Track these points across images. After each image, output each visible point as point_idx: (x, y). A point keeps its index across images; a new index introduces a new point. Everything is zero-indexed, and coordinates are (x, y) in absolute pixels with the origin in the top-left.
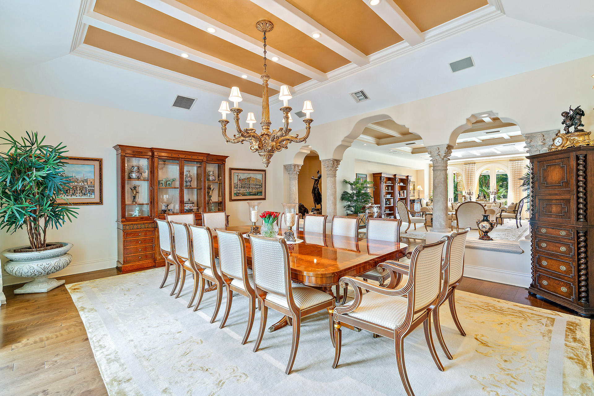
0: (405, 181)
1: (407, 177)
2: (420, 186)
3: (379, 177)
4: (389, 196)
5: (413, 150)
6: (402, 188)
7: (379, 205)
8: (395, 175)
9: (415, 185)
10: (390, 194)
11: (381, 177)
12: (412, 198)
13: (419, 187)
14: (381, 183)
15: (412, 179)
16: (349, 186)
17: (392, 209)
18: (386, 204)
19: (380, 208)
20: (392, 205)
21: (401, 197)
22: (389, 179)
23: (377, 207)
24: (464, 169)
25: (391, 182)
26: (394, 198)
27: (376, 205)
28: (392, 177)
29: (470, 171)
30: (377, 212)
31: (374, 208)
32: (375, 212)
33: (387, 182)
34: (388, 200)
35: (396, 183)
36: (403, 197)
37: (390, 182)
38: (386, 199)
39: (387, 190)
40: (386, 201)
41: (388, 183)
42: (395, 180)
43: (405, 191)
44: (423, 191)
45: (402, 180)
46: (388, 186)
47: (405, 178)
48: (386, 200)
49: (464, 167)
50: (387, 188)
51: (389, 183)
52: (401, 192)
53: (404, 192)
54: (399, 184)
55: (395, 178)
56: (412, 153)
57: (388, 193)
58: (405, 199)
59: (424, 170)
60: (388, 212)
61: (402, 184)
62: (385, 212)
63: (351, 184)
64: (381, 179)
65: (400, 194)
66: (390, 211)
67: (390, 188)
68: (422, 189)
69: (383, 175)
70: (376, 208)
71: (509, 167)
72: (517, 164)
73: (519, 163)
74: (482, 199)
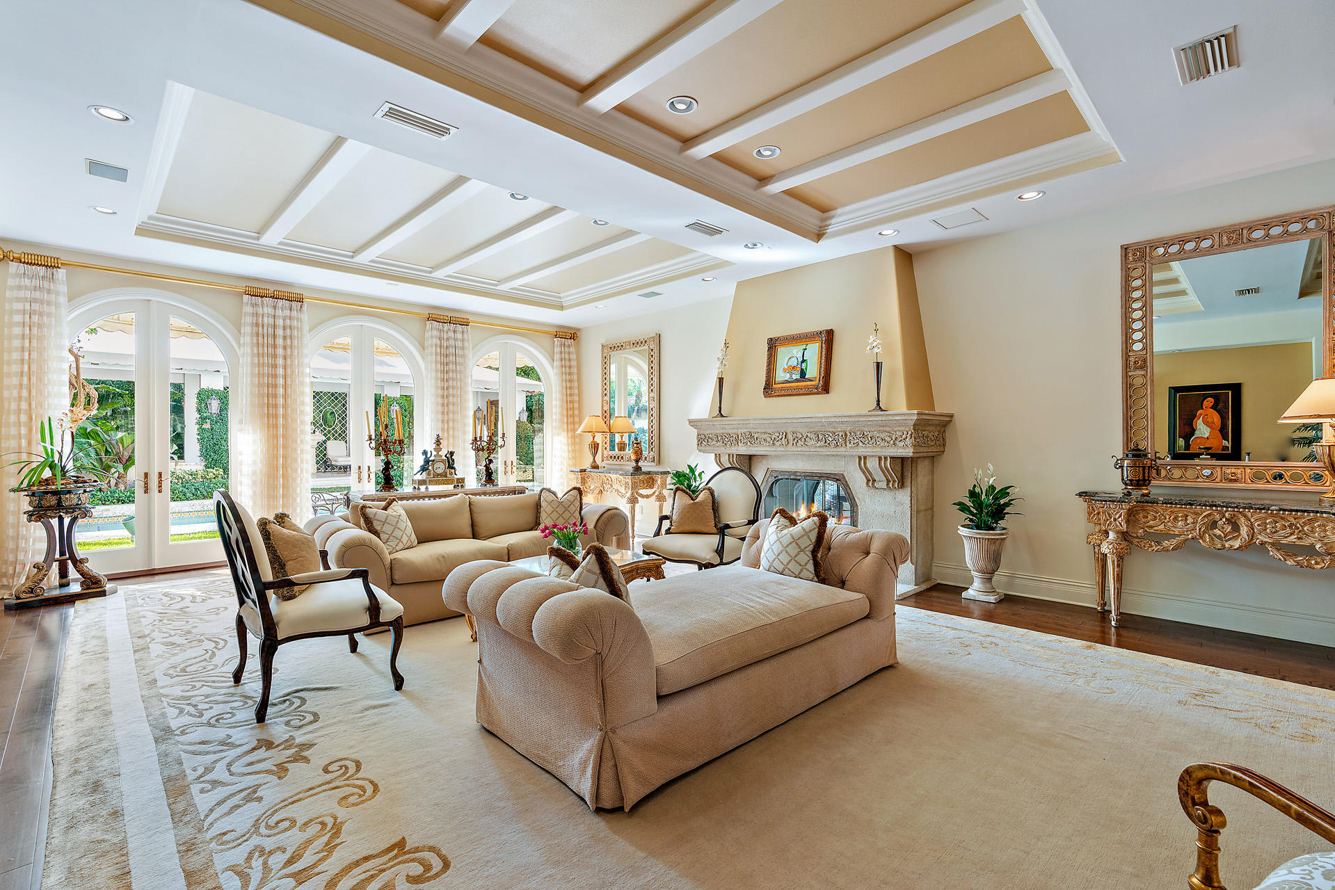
71: (428, 343)
72: (451, 334)
73: (459, 336)
74: (440, 471)
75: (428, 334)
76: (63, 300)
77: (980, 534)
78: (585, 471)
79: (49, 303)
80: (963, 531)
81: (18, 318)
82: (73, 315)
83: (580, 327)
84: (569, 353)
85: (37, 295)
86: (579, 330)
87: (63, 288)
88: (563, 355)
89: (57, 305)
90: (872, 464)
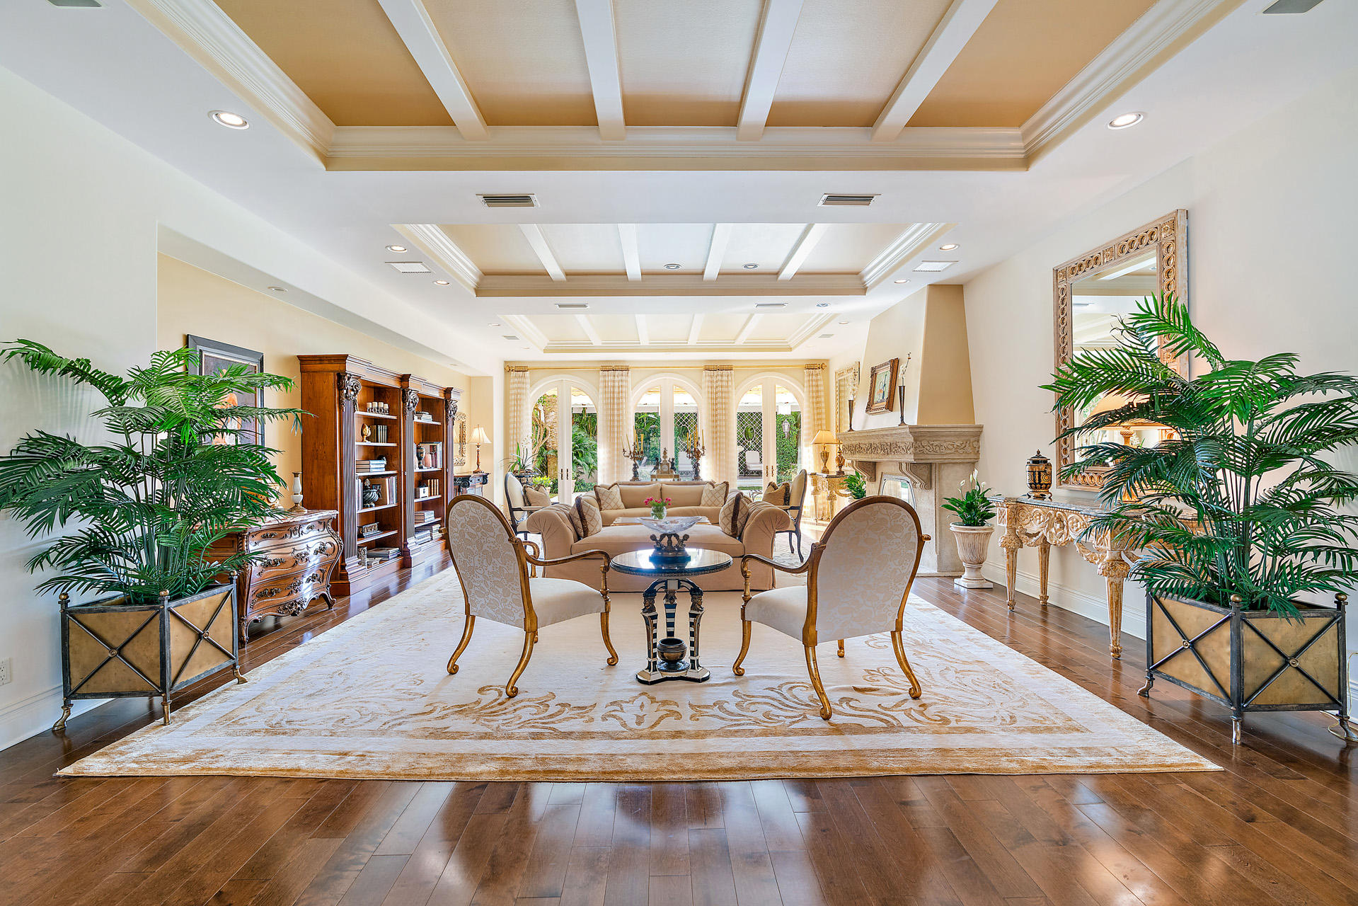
0: (439, 405)
1: (448, 391)
2: (482, 430)
3: (332, 378)
4: (377, 467)
5: (481, 279)
6: (429, 434)
7: (334, 513)
8: (404, 378)
9: (467, 424)
10: (380, 458)
11: (340, 376)
12: (457, 471)
13: (477, 434)
14: (340, 403)
15: (460, 402)
16: (98, 399)
17: (388, 519)
18: (366, 502)
19: (336, 526)
20: (391, 503)
21: (425, 469)
22: (379, 392)
23: (322, 523)
24: (601, 385)
25: (386, 406)
26: (398, 475)
27: (316, 516)
28: (393, 383)
29: (616, 390)
30: (321, 550)
31: (304, 529)
32: (311, 552)
33: (370, 405)
34: (373, 482)
35: (409, 414)
36: (433, 469)
37: (381, 404)
38: (364, 479)
39: (368, 439)
40: (365, 488)
41: (372, 410)
42: (405, 400)
43: (439, 447)
44: (490, 448)
45: (427, 404)
46: (375, 422)
47: (436, 394)
48: (364, 481)
49: (601, 379)
50: (368, 431)
51: (379, 409)
52: (426, 448)
53: (433, 449)
54: (419, 418)
55: (404, 392)
56: (479, 291)
57: (376, 454)
58: (439, 475)
59: (491, 377)
60: (373, 534)
61: (427, 418)
62: (360, 536)
63: (113, 388)
64: (340, 388)
65: (420, 459)
66: (382, 528)
67: (382, 431)
68: (487, 441)
69: (350, 368)
70: (314, 533)
71: (703, 386)
72: (719, 378)
73: (725, 378)
74: (665, 470)
75: (703, 380)
76: (528, 386)
77: (966, 529)
78: (815, 474)
79: (523, 388)
80: (953, 528)
81: (513, 397)
82: (533, 393)
83: (827, 358)
84: (817, 380)
85: (520, 385)
86: (827, 360)
87: (528, 381)
88: (811, 382)
89: (526, 389)
90: (904, 465)
